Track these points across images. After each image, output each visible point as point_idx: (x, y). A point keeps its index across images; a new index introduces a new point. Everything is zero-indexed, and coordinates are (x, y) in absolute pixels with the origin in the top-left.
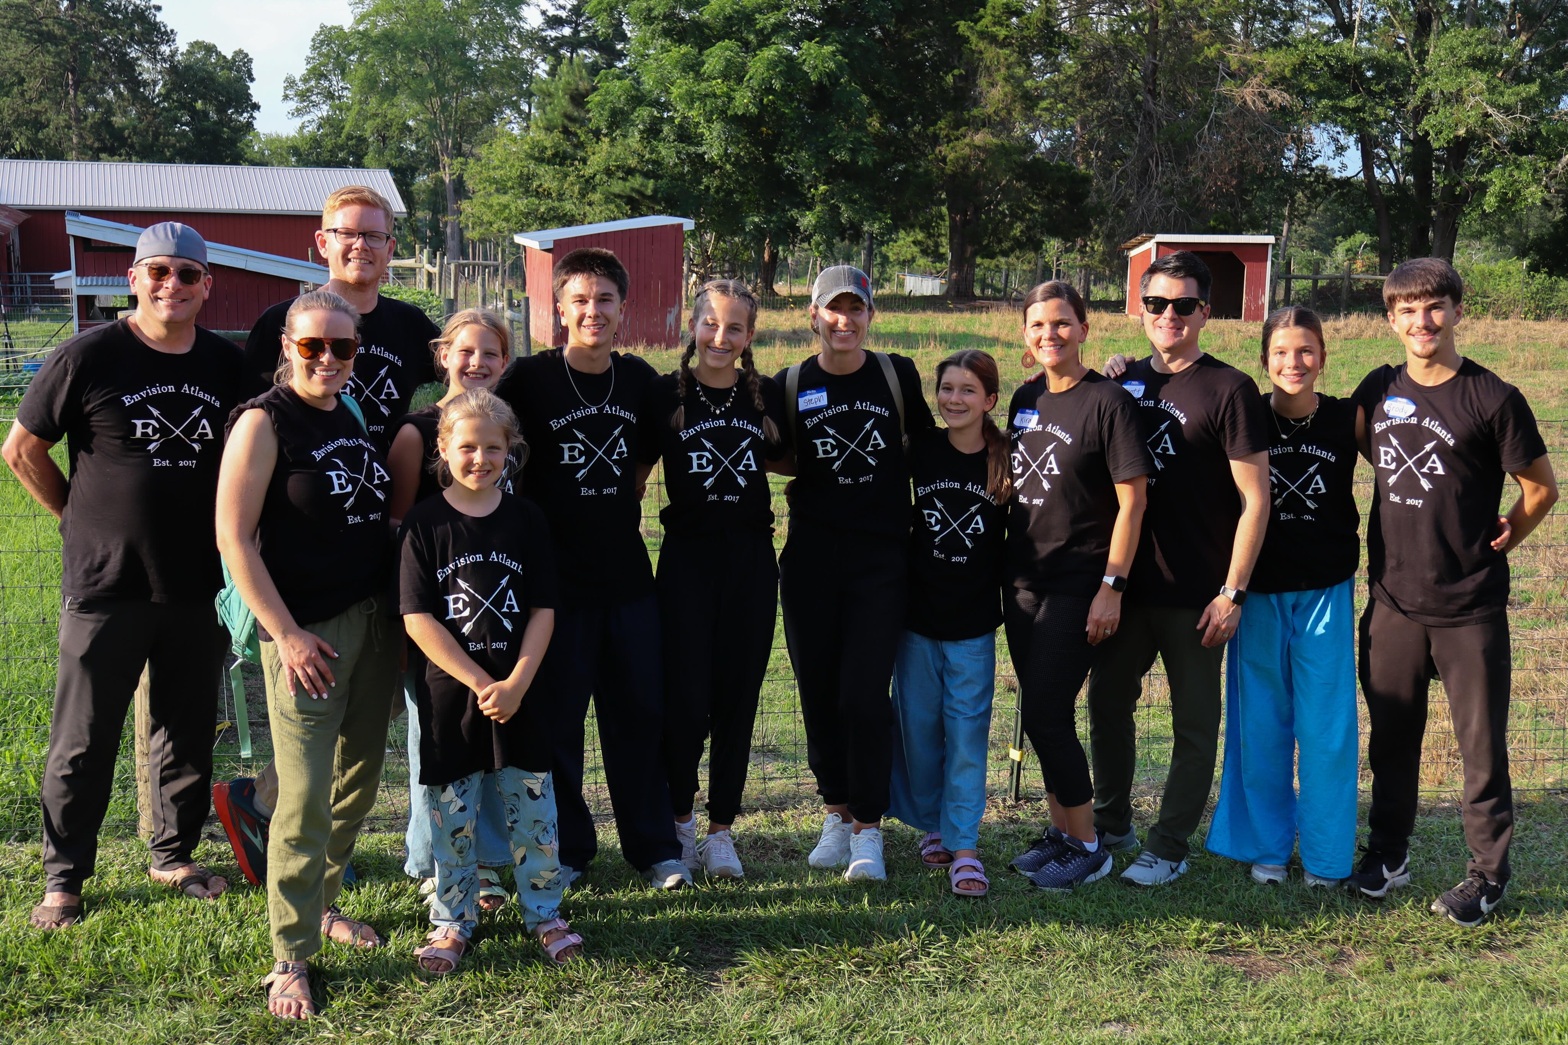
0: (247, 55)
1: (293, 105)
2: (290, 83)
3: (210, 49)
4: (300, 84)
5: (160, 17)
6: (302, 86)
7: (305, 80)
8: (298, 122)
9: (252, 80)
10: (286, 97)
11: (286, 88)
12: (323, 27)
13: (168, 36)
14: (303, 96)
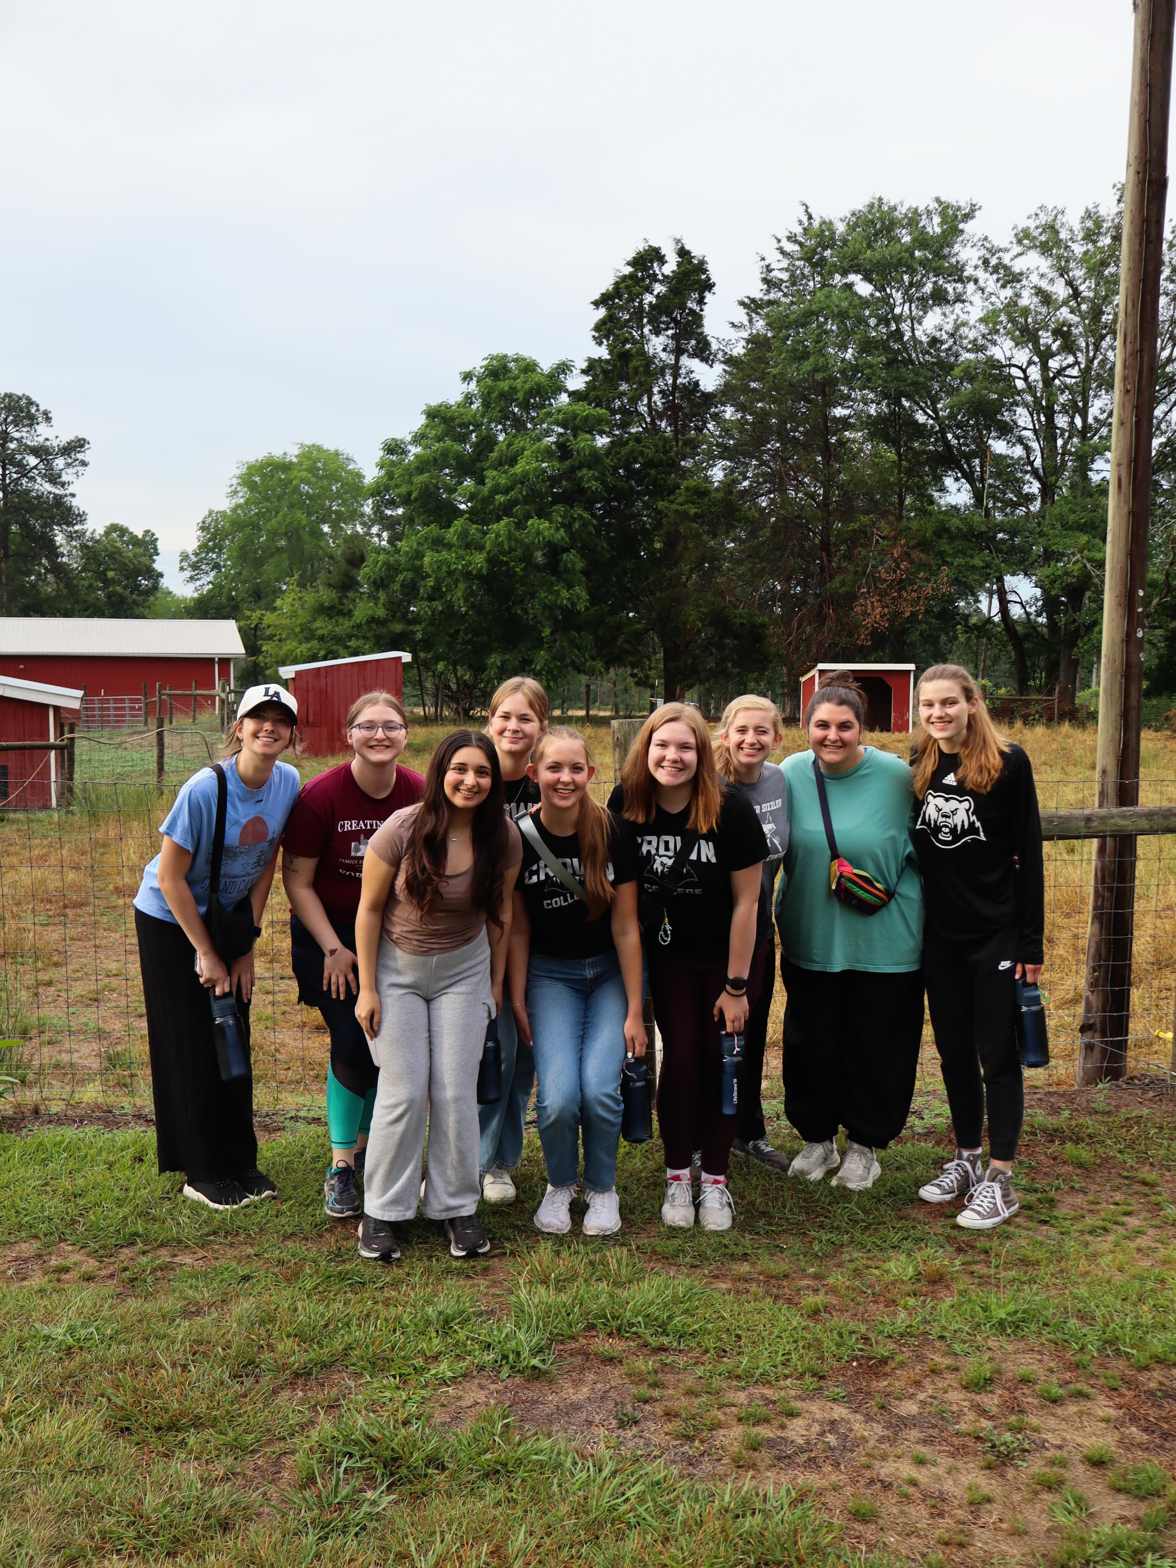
0: (153, 535)
1: (188, 574)
2: (184, 557)
3: (122, 531)
4: (192, 557)
5: (75, 502)
6: (194, 559)
7: (196, 554)
8: (191, 586)
9: (158, 554)
10: (182, 569)
11: (181, 561)
12: (211, 513)
13: (81, 518)
14: (195, 567)
